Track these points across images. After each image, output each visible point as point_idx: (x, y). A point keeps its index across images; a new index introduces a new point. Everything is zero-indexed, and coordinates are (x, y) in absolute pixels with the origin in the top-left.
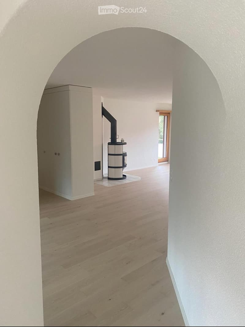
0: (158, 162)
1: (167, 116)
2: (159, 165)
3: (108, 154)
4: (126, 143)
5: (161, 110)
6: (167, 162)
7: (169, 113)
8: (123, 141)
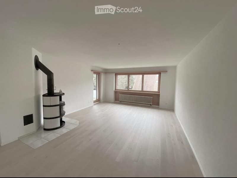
0: (94, 103)
1: (98, 75)
2: (94, 105)
3: (43, 105)
4: (64, 93)
5: (94, 71)
6: (98, 102)
7: (99, 73)
8: (61, 92)
